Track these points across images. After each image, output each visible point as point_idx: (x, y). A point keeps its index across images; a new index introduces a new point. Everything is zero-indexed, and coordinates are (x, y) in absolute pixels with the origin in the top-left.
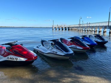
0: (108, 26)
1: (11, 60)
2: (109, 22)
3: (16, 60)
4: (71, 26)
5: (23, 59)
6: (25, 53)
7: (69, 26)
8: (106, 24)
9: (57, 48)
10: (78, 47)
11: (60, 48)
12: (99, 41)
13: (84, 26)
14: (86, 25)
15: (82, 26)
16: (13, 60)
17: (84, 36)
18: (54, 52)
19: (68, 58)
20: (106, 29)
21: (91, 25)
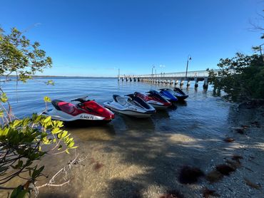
0: (186, 77)
2: (187, 72)
5: (99, 118)
6: (101, 110)
8: (184, 75)
9: (136, 104)
10: (158, 103)
12: (180, 95)
14: (160, 76)
15: (155, 76)
17: (162, 90)
18: (133, 108)
19: (149, 115)
20: (183, 81)
21: (165, 76)
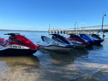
0: (102, 30)
1: (14, 48)
2: (102, 26)
3: (19, 48)
4: (66, 30)
7: (65, 30)
8: (100, 28)
11: (61, 41)
13: (79, 30)
14: (81, 29)
16: (16, 48)
18: (56, 44)
20: (100, 33)
21: (85, 29)
